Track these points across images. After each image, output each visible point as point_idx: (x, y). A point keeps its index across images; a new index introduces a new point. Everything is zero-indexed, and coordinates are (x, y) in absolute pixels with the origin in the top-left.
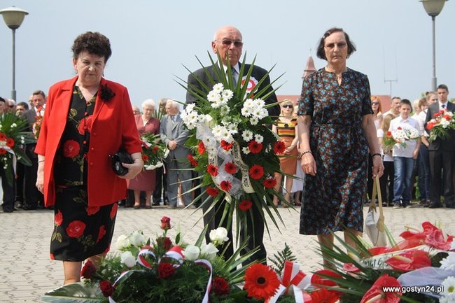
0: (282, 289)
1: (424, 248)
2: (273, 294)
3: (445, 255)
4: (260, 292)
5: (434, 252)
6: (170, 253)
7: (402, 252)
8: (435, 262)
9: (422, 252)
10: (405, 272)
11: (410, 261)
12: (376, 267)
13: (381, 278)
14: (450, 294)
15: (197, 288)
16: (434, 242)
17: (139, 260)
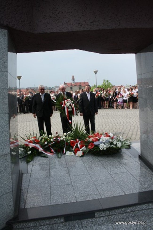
0: (76, 144)
1: (97, 137)
2: (75, 145)
3: (100, 139)
4: (73, 145)
5: (99, 138)
6: (58, 139)
7: (94, 138)
8: (99, 140)
9: (97, 138)
10: (94, 142)
11: (95, 140)
12: (90, 141)
13: (91, 143)
14: (101, 147)
15: (63, 145)
16: (99, 136)
17: (54, 140)
